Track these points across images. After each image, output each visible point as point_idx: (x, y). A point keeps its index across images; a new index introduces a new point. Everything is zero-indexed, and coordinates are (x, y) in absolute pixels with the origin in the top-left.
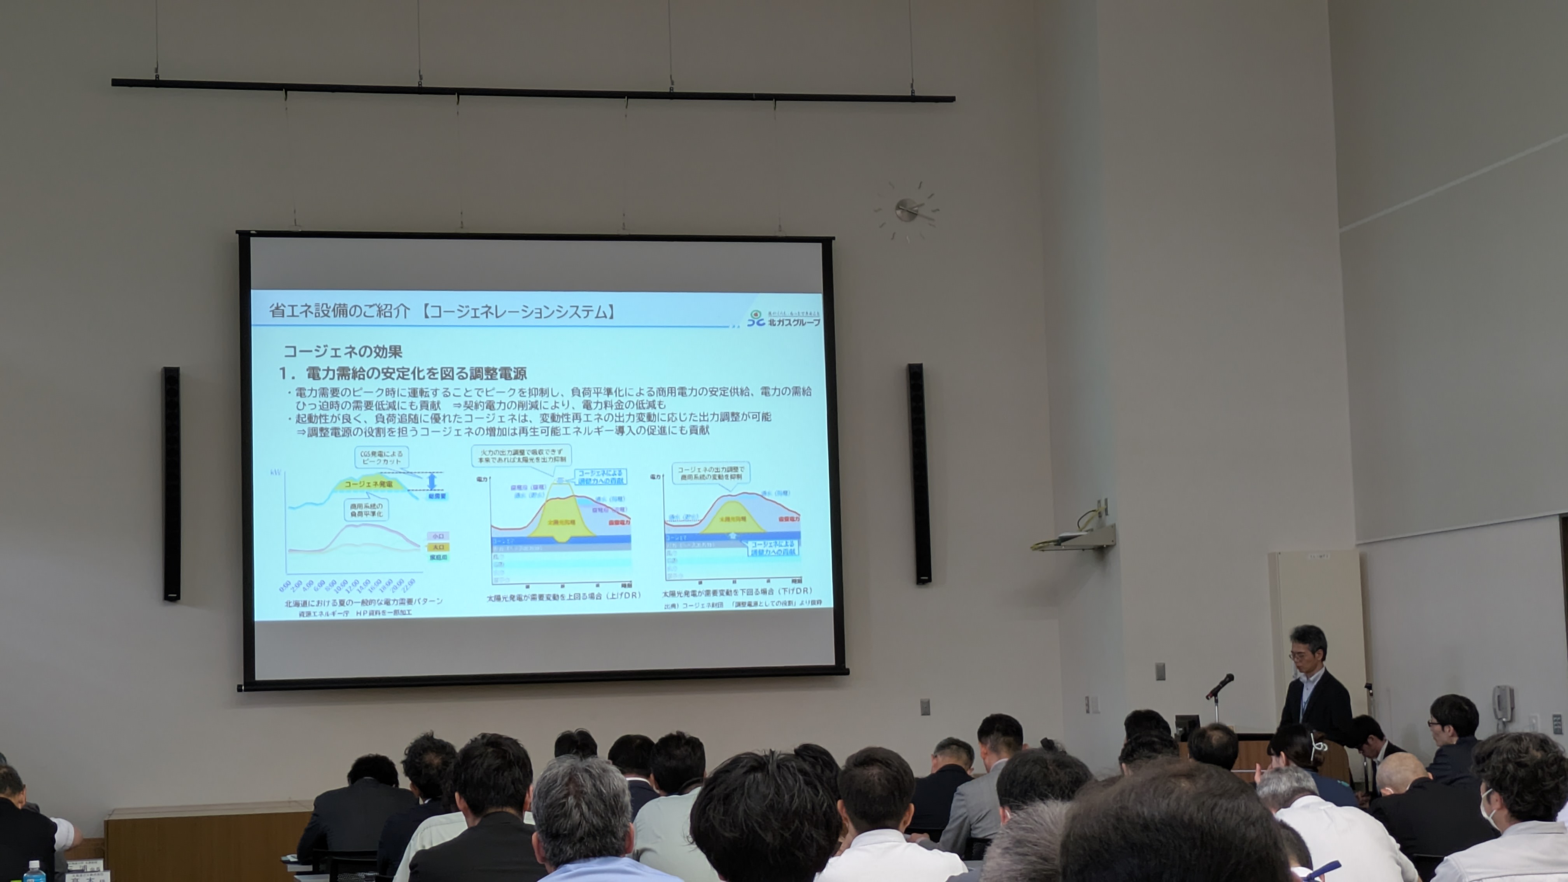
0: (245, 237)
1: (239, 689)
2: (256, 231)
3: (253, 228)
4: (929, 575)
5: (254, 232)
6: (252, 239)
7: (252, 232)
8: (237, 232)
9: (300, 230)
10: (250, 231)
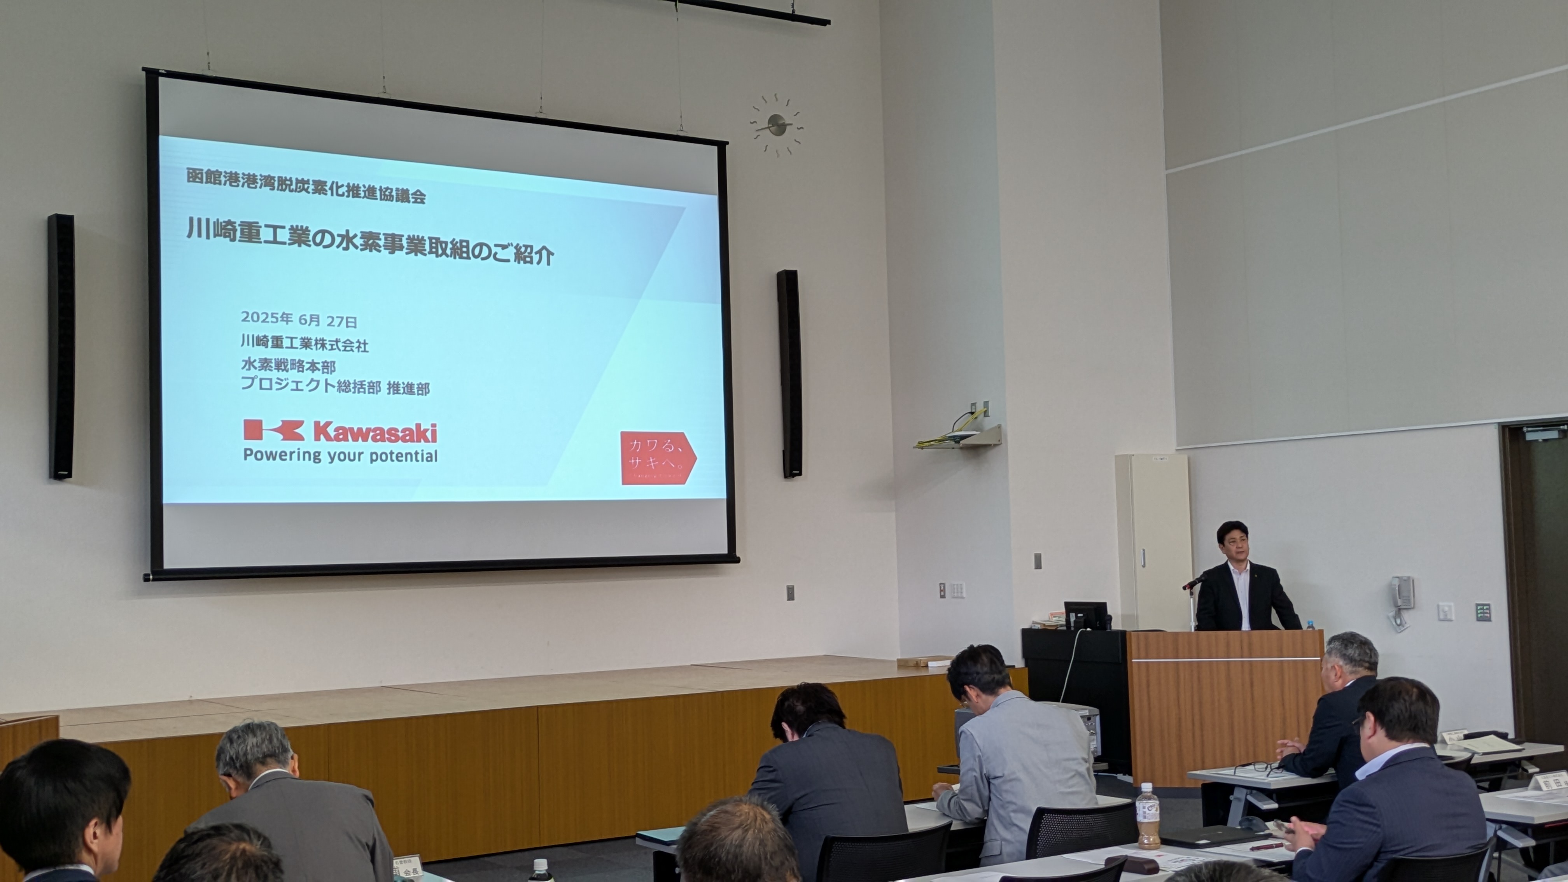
0: (152, 76)
1: (146, 579)
2: (165, 71)
3: (162, 67)
4: (800, 469)
5: (163, 72)
6: (161, 79)
7: (160, 71)
8: (144, 69)
9: (214, 76)
10: (159, 70)
